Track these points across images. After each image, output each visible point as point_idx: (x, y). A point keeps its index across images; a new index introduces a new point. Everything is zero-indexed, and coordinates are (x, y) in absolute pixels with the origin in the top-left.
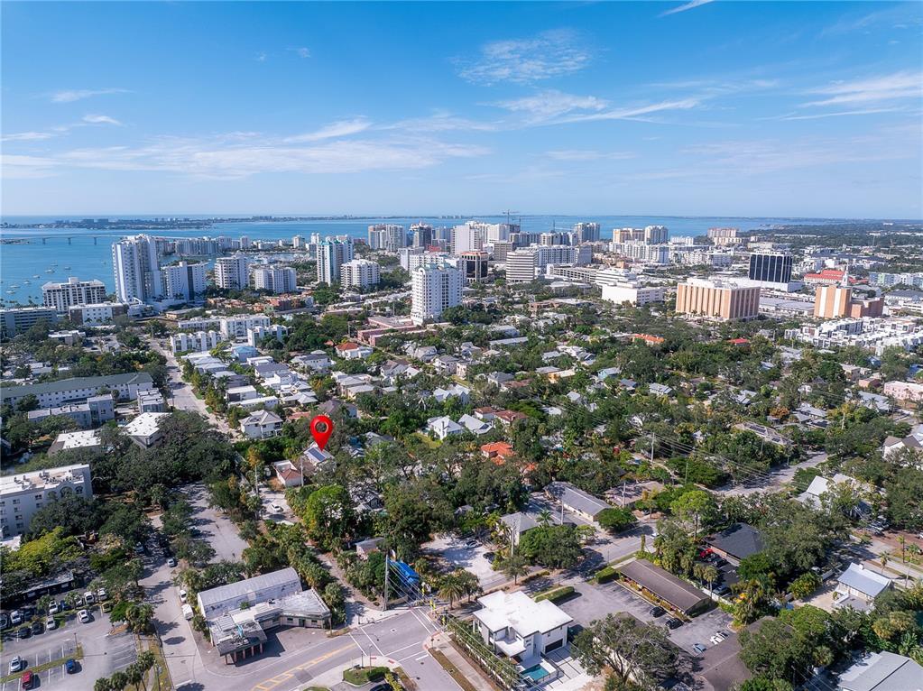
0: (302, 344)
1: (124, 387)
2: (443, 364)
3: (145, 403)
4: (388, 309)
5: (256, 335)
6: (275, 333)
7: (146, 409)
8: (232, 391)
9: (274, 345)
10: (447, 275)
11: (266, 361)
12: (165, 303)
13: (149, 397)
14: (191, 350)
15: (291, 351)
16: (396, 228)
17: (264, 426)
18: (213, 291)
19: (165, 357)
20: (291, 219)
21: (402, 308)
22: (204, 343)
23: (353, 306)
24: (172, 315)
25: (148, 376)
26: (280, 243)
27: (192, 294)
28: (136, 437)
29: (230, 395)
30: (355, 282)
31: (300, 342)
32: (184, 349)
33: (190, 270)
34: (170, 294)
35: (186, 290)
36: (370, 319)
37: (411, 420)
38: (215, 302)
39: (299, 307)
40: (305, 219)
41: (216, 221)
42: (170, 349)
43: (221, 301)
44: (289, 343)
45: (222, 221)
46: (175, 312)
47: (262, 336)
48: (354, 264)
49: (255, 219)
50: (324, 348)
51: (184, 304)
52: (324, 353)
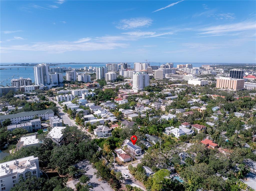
0: (102, 99)
1: (43, 115)
3: (54, 123)
4: (124, 87)
5: (85, 96)
6: (91, 95)
7: (55, 125)
8: (85, 116)
9: (92, 99)
10: (145, 76)
11: (93, 105)
12: (51, 86)
13: (55, 120)
14: (64, 101)
15: (99, 101)
17: (104, 132)
18: (65, 82)
19: (55, 103)
20: (80, 63)
21: (129, 87)
22: (68, 99)
23: (111, 86)
24: (54, 89)
25: (51, 111)
26: (80, 69)
27: (59, 83)
28: (54, 139)
29: (85, 118)
30: (110, 79)
32: (61, 100)
34: (52, 83)
35: (57, 82)
36: (119, 90)
38: (67, 85)
39: (95, 87)
42: (56, 100)
43: (69, 85)
44: (98, 98)
47: (87, 96)
48: (109, 73)
49: (70, 63)
50: (110, 100)
51: (57, 86)
52: (111, 102)
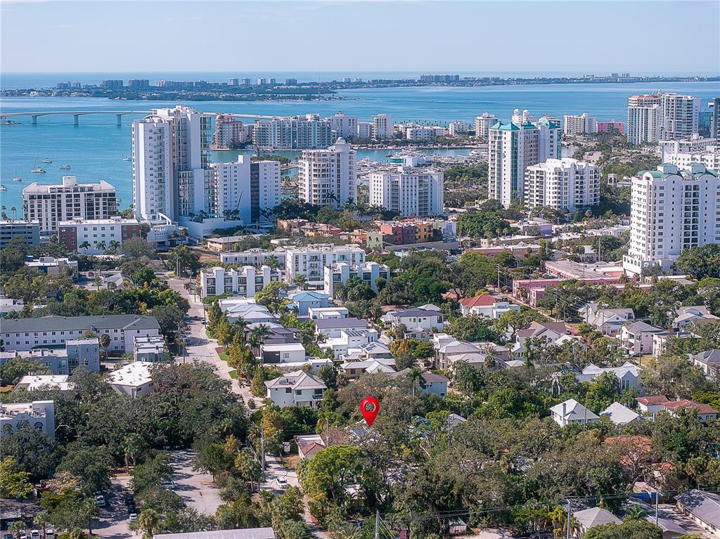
0: (405, 294)
1: (119, 335)
2: (631, 336)
3: (141, 351)
4: (588, 249)
5: (336, 278)
6: (367, 276)
7: (140, 358)
8: (268, 348)
9: (361, 294)
10: (695, 187)
11: (338, 313)
12: (208, 224)
13: (148, 345)
14: (229, 293)
15: (386, 304)
16: (679, 100)
17: (299, 392)
18: (293, 209)
19: (186, 301)
20: (497, 81)
21: (613, 248)
22: (251, 284)
23: (527, 242)
24: (216, 244)
25: (154, 321)
26: (451, 131)
27: (256, 213)
28: (120, 387)
29: (266, 354)
30: (550, 200)
31: (402, 290)
32: (220, 290)
33: (255, 168)
34: (220, 210)
35: (246, 203)
36: (548, 265)
37: (526, 404)
38: (290, 226)
39: (430, 239)
40: (529, 82)
41: (348, 84)
42: (199, 291)
43: (300, 224)
44: (384, 291)
45: (360, 84)
46: (221, 240)
47: (345, 278)
48: (550, 166)
49: (426, 81)
50: (440, 301)
51: (239, 228)
52: (438, 309)
